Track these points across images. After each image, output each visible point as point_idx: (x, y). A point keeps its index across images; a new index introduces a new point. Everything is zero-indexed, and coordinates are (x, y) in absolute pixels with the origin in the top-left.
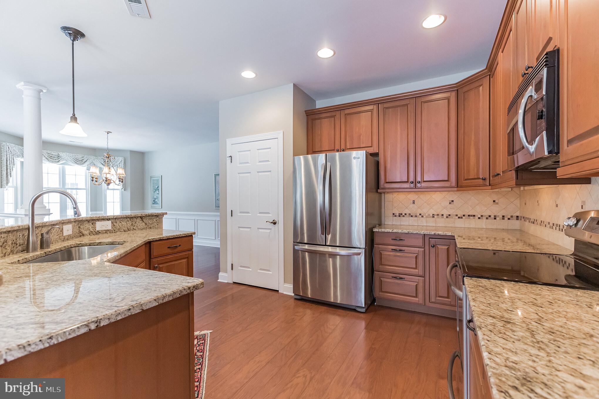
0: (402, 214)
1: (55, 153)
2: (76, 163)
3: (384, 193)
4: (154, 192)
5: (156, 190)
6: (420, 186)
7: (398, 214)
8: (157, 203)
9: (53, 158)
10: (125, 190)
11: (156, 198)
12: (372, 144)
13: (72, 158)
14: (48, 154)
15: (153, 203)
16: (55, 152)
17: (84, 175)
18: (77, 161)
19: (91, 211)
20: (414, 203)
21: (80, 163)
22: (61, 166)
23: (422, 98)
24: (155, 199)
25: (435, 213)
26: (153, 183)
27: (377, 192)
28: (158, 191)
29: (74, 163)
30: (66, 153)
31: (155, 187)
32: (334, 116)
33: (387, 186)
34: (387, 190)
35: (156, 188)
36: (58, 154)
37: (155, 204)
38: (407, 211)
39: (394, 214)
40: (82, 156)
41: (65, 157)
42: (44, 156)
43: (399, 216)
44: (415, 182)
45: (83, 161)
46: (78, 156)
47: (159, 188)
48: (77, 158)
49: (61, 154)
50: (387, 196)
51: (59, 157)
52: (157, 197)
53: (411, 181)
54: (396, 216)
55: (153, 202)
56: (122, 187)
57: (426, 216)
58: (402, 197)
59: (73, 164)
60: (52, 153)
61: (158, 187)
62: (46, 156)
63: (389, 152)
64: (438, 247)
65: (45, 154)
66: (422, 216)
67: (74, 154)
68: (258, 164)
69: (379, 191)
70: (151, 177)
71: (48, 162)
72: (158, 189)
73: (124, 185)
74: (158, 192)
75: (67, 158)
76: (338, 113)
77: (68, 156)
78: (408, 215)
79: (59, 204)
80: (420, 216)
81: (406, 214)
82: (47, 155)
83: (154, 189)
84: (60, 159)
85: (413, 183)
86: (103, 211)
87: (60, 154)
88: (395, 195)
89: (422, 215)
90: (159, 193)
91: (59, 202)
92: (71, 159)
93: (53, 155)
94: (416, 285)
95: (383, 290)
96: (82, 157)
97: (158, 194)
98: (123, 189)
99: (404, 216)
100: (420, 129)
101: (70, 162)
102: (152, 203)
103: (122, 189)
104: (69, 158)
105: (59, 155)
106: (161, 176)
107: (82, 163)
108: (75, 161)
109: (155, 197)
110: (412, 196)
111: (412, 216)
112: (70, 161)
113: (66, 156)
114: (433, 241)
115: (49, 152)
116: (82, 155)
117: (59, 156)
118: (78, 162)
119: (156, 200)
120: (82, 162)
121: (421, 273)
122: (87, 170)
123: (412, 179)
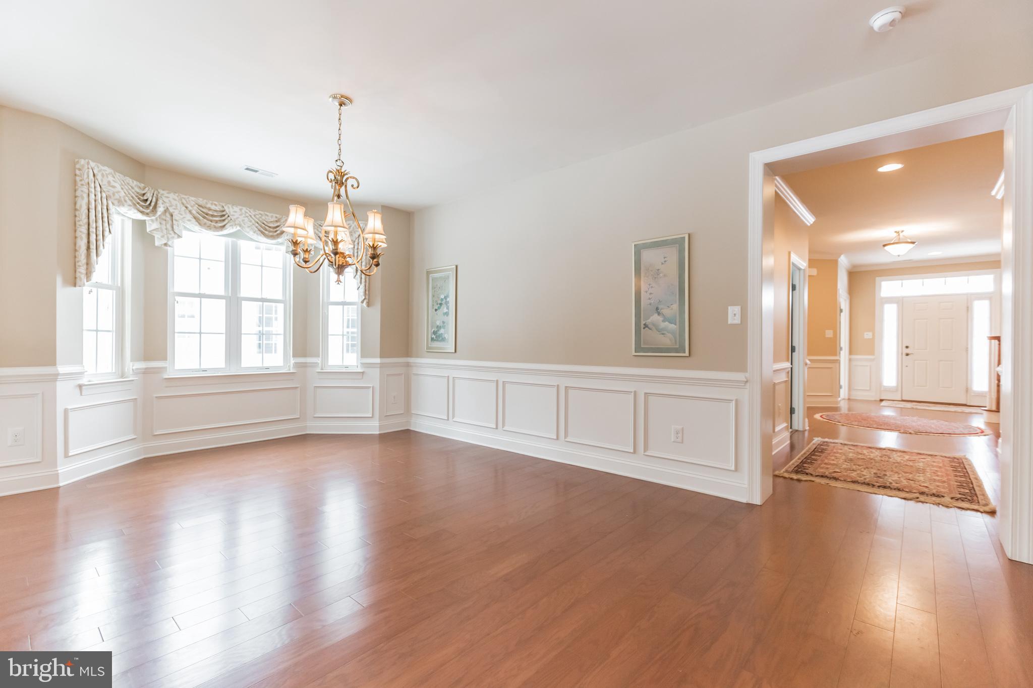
1: (216, 205)
2: (262, 232)
4: (436, 310)
5: (441, 304)
8: (443, 340)
9: (211, 218)
10: (369, 305)
11: (442, 325)
13: (253, 221)
14: (199, 206)
15: (432, 339)
16: (216, 203)
17: (281, 266)
18: (266, 230)
19: (293, 357)
21: (271, 234)
22: (230, 240)
24: (439, 328)
26: (434, 288)
28: (448, 308)
29: (257, 234)
30: (241, 207)
31: (438, 298)
35: (442, 300)
36: (222, 209)
37: (437, 341)
40: (276, 217)
41: (238, 218)
42: (190, 212)
45: (278, 229)
46: (266, 217)
47: (448, 299)
48: (265, 222)
49: (230, 210)
51: (224, 215)
52: (443, 322)
55: (434, 336)
56: (364, 298)
59: (255, 234)
60: (209, 205)
61: (446, 298)
62: (194, 212)
65: (192, 207)
67: (257, 212)
70: (428, 273)
71: (197, 228)
72: (447, 303)
73: (367, 292)
74: (445, 310)
75: (243, 220)
77: (244, 215)
79: (224, 335)
82: (195, 208)
83: (436, 301)
84: (226, 221)
86: (319, 357)
87: (226, 208)
90: (450, 313)
91: (224, 332)
92: (251, 221)
93: (210, 209)
96: (276, 219)
97: (447, 314)
98: (365, 302)
101: (248, 230)
102: (430, 339)
103: (362, 302)
104: (246, 218)
105: (223, 211)
106: (454, 267)
107: (275, 234)
108: (259, 227)
109: (438, 323)
112: (249, 227)
113: (241, 215)
115: (201, 201)
116: (278, 216)
117: (224, 213)
118: (267, 232)
119: (442, 331)
120: (276, 231)
122: (287, 252)
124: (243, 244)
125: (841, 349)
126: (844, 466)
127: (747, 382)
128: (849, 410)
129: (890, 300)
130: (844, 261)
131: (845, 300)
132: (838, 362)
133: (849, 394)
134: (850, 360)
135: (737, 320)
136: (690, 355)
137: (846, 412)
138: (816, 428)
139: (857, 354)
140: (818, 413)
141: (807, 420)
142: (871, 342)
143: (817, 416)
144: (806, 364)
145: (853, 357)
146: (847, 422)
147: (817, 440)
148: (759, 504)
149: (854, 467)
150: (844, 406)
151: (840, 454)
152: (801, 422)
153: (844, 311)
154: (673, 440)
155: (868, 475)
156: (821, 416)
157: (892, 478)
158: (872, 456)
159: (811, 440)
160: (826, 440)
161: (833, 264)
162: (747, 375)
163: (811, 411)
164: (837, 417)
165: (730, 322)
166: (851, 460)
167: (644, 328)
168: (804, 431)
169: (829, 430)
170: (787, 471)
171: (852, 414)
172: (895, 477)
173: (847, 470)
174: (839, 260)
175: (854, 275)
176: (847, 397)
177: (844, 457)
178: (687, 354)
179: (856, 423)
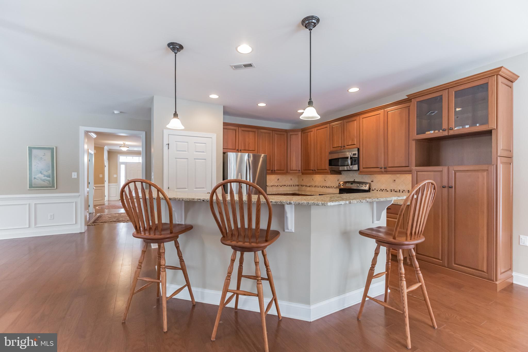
12: (255, 149)
32: (235, 130)
53: (271, 169)
68: (194, 153)
125: (105, 181)
126: (108, 219)
127: (79, 196)
128: (109, 204)
129: (123, 163)
130: (106, 148)
131: (107, 162)
132: (104, 186)
133: (108, 199)
134: (109, 185)
135: (76, 177)
136: (57, 188)
137: (107, 205)
138: (97, 211)
139: (111, 183)
140: (97, 207)
141: (94, 209)
142: (117, 178)
143: (97, 208)
144: (94, 188)
145: (110, 184)
146: (108, 208)
147: (98, 214)
148: (84, 232)
149: (111, 219)
150: (106, 203)
151: (107, 217)
152: (92, 210)
153: (106, 166)
154: (49, 218)
155: (114, 220)
156: (99, 207)
157: (121, 219)
158: (116, 215)
159: (96, 215)
160: (102, 214)
161: (103, 149)
162: (80, 194)
163: (95, 206)
164: (104, 207)
165: (73, 177)
166: (110, 217)
167: (34, 179)
168: (93, 213)
169: (102, 210)
170: (90, 223)
171: (110, 205)
172: (122, 219)
173: (108, 220)
174: (105, 147)
175: (110, 152)
176: (108, 200)
177: (108, 217)
178: (55, 188)
179: (111, 208)
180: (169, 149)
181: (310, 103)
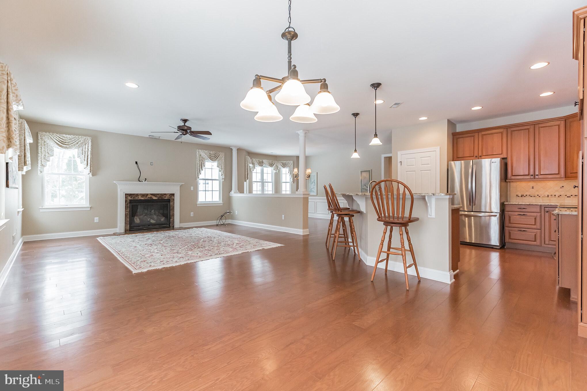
0: (523, 195)
3: (510, 182)
4: (311, 184)
6: (538, 177)
7: (520, 195)
8: (313, 192)
9: (260, 164)
10: (293, 183)
12: (502, 153)
15: (310, 192)
17: (272, 173)
20: (533, 188)
23: (539, 125)
25: (550, 195)
27: (506, 181)
28: (315, 184)
31: (312, 181)
32: (474, 136)
33: (513, 177)
34: (513, 180)
36: (263, 161)
38: (528, 194)
39: (517, 195)
43: (522, 197)
44: (534, 175)
47: (315, 181)
50: (512, 184)
52: (313, 187)
53: (531, 174)
54: (519, 196)
57: (542, 196)
58: (523, 184)
59: (268, 166)
63: (515, 157)
64: (550, 213)
66: (540, 197)
68: (421, 166)
69: (507, 181)
75: (266, 163)
76: (476, 134)
78: (528, 195)
80: (538, 196)
81: (526, 195)
84: (263, 164)
85: (532, 175)
88: (518, 183)
89: (539, 195)
94: (535, 235)
95: (511, 238)
96: (272, 162)
97: (314, 185)
99: (525, 196)
100: (538, 144)
106: (317, 173)
110: (532, 184)
111: (531, 196)
114: (547, 209)
119: (313, 190)
121: (539, 228)
122: (274, 170)
123: (532, 172)
124: (264, 168)
180: (401, 165)
181: (376, 135)
